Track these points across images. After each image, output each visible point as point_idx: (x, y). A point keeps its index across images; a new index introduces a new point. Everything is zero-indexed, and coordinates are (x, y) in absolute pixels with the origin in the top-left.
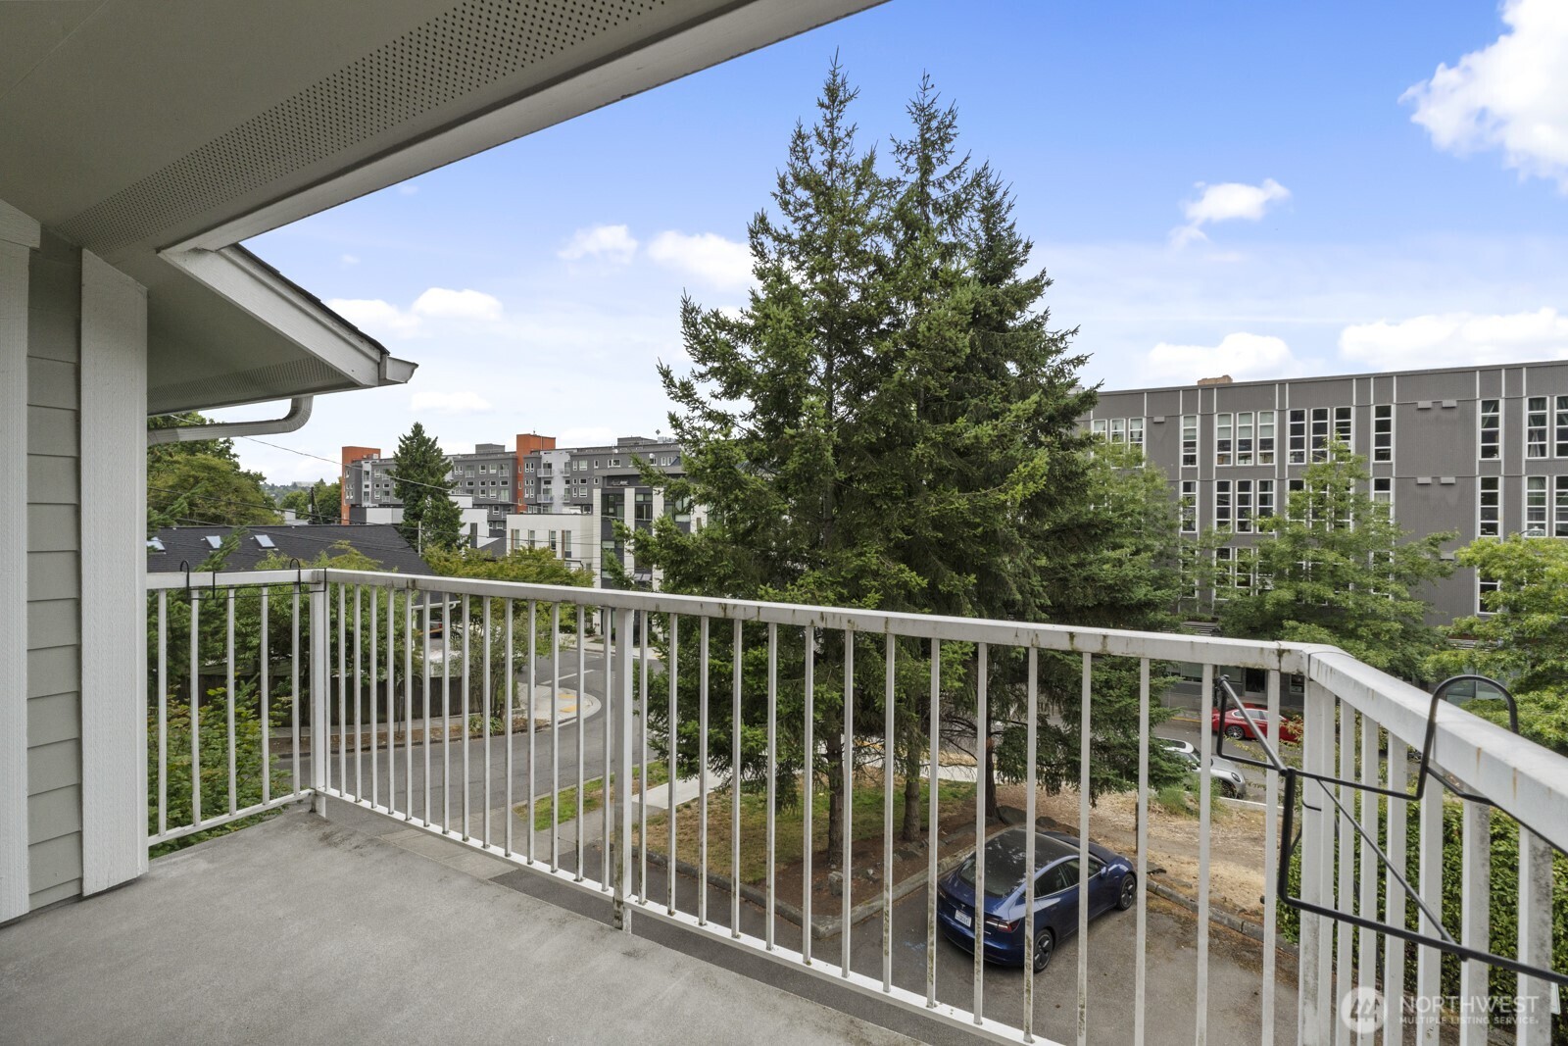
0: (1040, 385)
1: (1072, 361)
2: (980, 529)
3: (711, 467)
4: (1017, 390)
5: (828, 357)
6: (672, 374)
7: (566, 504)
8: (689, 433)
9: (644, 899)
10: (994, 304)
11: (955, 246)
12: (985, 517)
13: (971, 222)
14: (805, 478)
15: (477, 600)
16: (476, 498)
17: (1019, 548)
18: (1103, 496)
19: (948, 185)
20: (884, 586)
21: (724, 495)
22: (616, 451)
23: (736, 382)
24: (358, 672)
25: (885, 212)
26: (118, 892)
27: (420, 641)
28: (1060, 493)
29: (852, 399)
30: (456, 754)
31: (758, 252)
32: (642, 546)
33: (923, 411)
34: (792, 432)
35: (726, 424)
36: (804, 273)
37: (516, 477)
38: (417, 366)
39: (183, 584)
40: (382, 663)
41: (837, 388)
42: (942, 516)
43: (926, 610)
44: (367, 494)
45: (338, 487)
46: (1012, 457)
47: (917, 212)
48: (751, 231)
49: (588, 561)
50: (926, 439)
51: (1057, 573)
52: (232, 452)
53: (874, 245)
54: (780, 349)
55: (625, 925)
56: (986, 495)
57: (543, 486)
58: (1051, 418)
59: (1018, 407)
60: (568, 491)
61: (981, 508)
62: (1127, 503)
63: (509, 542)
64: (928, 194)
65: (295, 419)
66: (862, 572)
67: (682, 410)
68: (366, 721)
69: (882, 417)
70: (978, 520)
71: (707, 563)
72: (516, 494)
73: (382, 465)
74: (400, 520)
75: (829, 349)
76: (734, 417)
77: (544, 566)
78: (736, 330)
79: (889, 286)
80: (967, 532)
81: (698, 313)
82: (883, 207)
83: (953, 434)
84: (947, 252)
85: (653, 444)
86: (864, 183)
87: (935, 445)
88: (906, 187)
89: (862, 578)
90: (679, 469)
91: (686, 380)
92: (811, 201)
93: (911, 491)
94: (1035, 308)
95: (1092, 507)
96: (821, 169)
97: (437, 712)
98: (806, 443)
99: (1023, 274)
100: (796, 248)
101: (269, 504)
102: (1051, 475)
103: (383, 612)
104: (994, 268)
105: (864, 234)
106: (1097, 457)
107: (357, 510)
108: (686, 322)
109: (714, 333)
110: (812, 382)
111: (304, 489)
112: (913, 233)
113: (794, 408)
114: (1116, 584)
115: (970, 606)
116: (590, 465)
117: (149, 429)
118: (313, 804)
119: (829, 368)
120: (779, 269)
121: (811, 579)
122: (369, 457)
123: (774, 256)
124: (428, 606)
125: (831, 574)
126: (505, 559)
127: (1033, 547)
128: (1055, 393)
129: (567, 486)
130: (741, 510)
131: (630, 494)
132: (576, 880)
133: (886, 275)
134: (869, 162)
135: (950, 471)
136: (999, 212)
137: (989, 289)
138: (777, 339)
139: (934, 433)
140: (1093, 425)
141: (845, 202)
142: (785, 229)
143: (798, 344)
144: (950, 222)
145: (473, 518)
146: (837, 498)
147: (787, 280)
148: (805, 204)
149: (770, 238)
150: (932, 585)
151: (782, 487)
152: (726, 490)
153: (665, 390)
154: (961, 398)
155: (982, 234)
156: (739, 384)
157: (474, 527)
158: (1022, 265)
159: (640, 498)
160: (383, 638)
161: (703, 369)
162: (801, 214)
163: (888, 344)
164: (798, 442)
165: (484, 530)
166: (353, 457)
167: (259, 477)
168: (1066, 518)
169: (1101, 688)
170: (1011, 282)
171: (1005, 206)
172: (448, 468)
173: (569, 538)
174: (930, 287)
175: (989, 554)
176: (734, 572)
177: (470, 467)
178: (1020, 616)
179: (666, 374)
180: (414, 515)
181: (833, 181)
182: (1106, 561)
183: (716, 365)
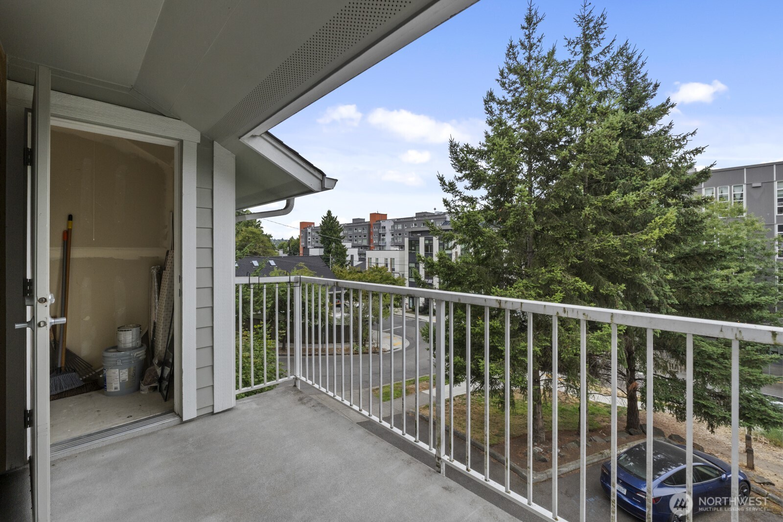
0: (669, 169)
1: (692, 152)
2: (628, 257)
3: (466, 225)
4: (652, 172)
5: (529, 163)
6: (445, 179)
7: (392, 246)
8: (453, 208)
9: (452, 459)
10: (634, 123)
11: (606, 92)
12: (632, 250)
13: (617, 77)
14: (517, 229)
15: (356, 291)
16: (353, 243)
17: (655, 269)
18: (712, 236)
19: (602, 58)
20: (565, 289)
21: (472, 239)
22: (415, 219)
23: (478, 180)
24: (307, 321)
25: (562, 79)
26: (226, 413)
27: (331, 308)
28: (683, 234)
29: (544, 185)
30: (347, 361)
31: (489, 111)
32: (430, 266)
33: (588, 189)
34: (510, 205)
35: (473, 203)
36: (515, 119)
37: (370, 233)
38: (337, 180)
39: (247, 282)
40: (316, 317)
41: (535, 179)
42: (603, 249)
43: (592, 304)
44: (309, 242)
45: (298, 240)
46: (649, 213)
47: (582, 76)
48: (485, 101)
49: (403, 273)
50: (591, 205)
51: (683, 284)
52: (261, 226)
53: (556, 98)
54: (502, 161)
55: (442, 471)
56: (632, 237)
57: (382, 237)
58: (676, 188)
59: (653, 183)
60: (393, 239)
61: (629, 244)
62: (732, 239)
63: (367, 263)
64: (588, 65)
65: (288, 209)
66: (551, 281)
67: (449, 197)
68: (310, 343)
69: (562, 194)
70: (627, 251)
71: (464, 275)
72: (370, 241)
73: (315, 229)
74: (322, 254)
75: (529, 159)
76: (477, 198)
77: (383, 275)
78: (477, 153)
79: (565, 120)
80: (619, 259)
81: (458, 146)
82: (561, 77)
83: (609, 201)
84: (602, 96)
85: (432, 215)
86: (549, 65)
87: (597, 208)
88: (575, 63)
89: (551, 284)
90: (449, 227)
91: (452, 181)
92: (518, 80)
93: (581, 235)
94: (664, 121)
95: (704, 243)
96: (524, 62)
97: (339, 341)
98: (517, 210)
99: (653, 103)
100: (509, 107)
101: (274, 248)
102: (678, 223)
103: (317, 294)
104: (632, 103)
105: (549, 93)
106: (708, 211)
107: (306, 249)
108: (451, 152)
109: (466, 155)
110: (520, 177)
111: (286, 241)
112: (580, 88)
113: (510, 192)
114: (729, 292)
115: (621, 303)
116: (403, 227)
117: (236, 216)
118: (295, 383)
119: (530, 169)
120: (500, 118)
121: (521, 284)
122: (310, 226)
123: (497, 112)
124: (335, 292)
125: (533, 282)
126: (366, 271)
127: (664, 268)
128: (679, 172)
129: (392, 237)
130: (482, 247)
131: (422, 240)
132: (415, 441)
133: (563, 114)
134: (552, 53)
135: (607, 223)
136: (636, 68)
137: (630, 115)
138: (500, 156)
139: (597, 201)
140: (704, 191)
141: (538, 77)
142: (504, 97)
143: (511, 157)
144: (603, 79)
145: (352, 252)
146: (535, 240)
147: (505, 124)
148: (515, 82)
149: (495, 103)
150: (596, 289)
151: (503, 234)
152: (473, 237)
153: (441, 187)
154: (613, 179)
155: (624, 83)
156: (479, 181)
157: (352, 256)
158: (652, 97)
159: (427, 242)
160: (317, 306)
161: (460, 175)
162: (512, 88)
163: (565, 152)
164: (513, 210)
165: (356, 258)
166: (304, 226)
167: (270, 236)
168: (688, 249)
169: (718, 358)
170: (645, 108)
171: (639, 64)
172: (341, 230)
173: (394, 262)
174: (592, 117)
175: (633, 271)
176: (478, 280)
177: (350, 229)
178: (656, 310)
179: (441, 179)
180: (328, 251)
181: (531, 68)
182: (717, 276)
183: (467, 172)
